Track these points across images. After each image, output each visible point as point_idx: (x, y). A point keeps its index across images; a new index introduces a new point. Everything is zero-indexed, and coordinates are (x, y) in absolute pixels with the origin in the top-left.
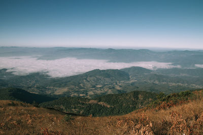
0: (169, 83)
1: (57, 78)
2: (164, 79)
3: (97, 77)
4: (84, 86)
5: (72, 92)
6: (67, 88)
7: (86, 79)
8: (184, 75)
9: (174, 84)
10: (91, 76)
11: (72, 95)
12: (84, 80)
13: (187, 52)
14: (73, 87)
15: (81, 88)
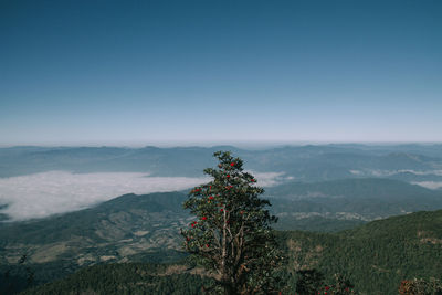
0: (294, 214)
1: (32, 220)
2: (282, 206)
3: (133, 211)
4: (105, 235)
5: (80, 252)
6: (64, 244)
7: (106, 219)
8: (315, 195)
9: (303, 215)
10: (117, 211)
11: (81, 261)
12: (103, 221)
13: (309, 147)
14: (78, 239)
15: (100, 240)
